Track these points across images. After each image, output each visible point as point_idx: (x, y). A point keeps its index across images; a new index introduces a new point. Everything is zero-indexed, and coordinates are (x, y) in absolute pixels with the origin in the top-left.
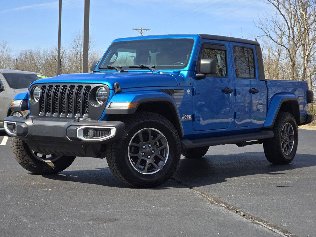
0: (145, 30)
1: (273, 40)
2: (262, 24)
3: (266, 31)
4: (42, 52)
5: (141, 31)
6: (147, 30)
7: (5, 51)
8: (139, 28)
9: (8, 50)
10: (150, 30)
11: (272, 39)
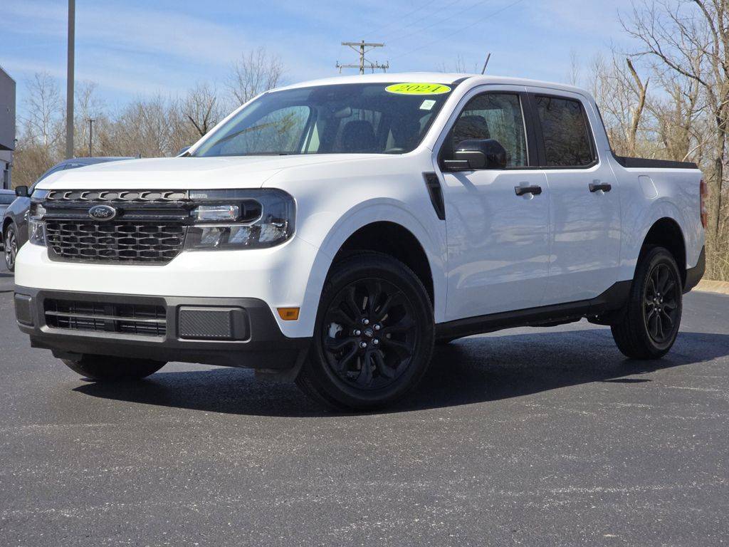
0: (371, 45)
1: (669, 64)
2: (641, 25)
3: (652, 42)
4: (166, 106)
5: (362, 47)
6: (375, 45)
7: (89, 104)
8: (357, 42)
9: (98, 103)
10: (382, 46)
11: (666, 61)
